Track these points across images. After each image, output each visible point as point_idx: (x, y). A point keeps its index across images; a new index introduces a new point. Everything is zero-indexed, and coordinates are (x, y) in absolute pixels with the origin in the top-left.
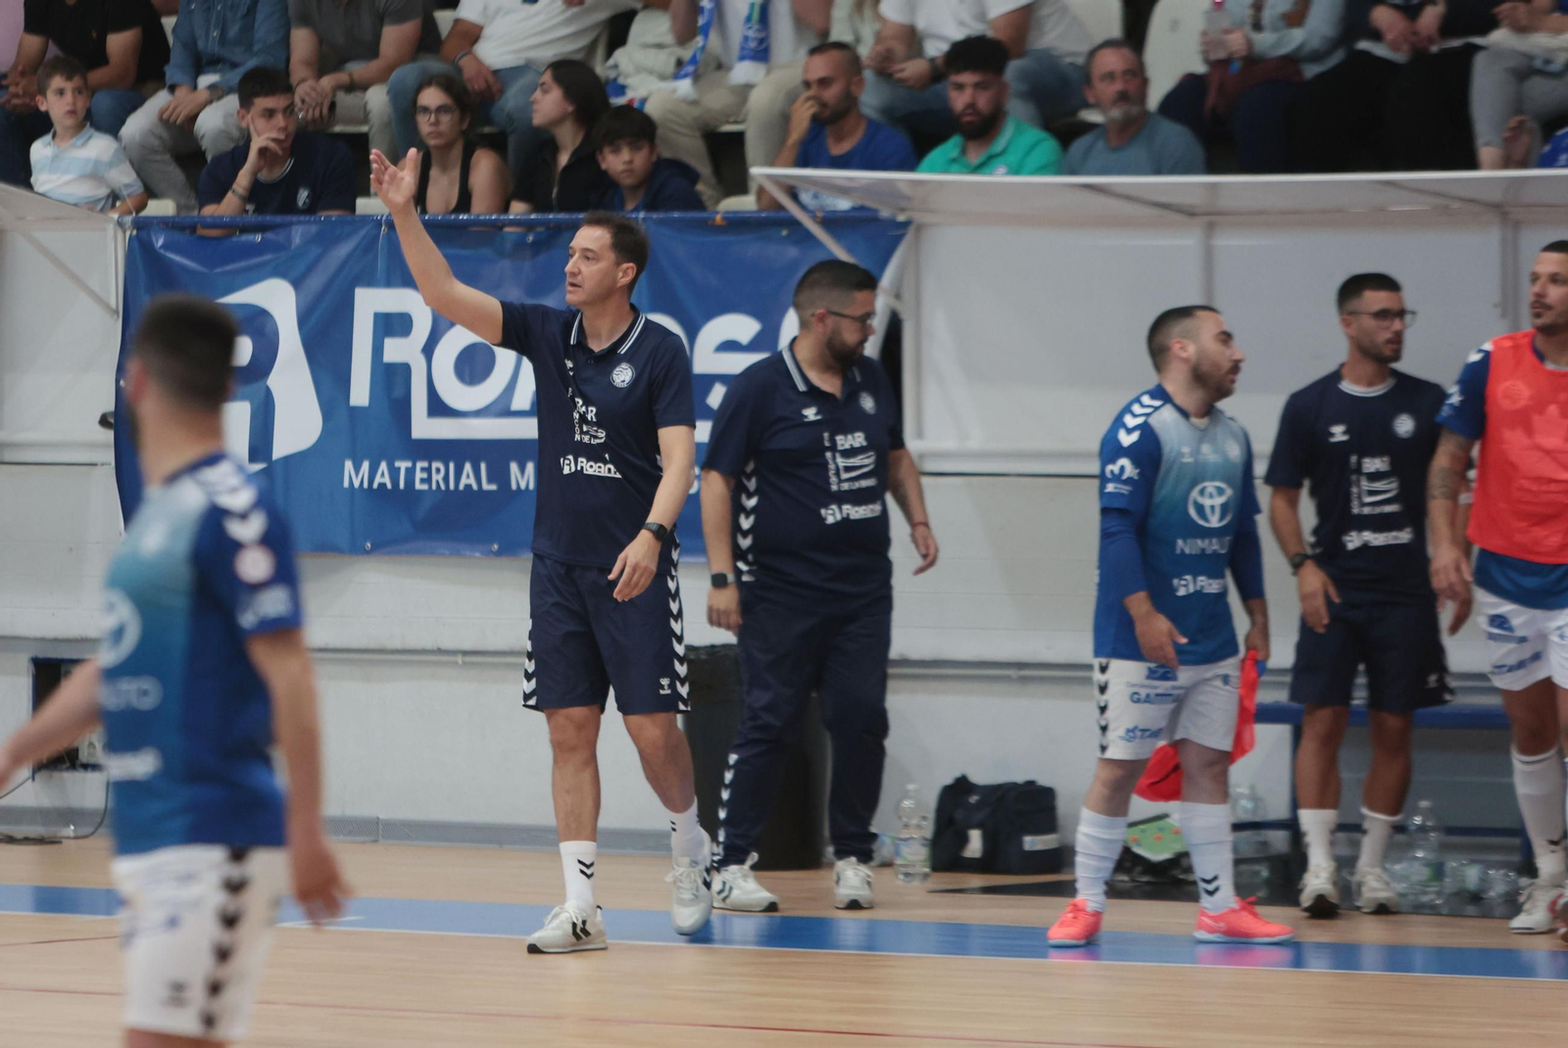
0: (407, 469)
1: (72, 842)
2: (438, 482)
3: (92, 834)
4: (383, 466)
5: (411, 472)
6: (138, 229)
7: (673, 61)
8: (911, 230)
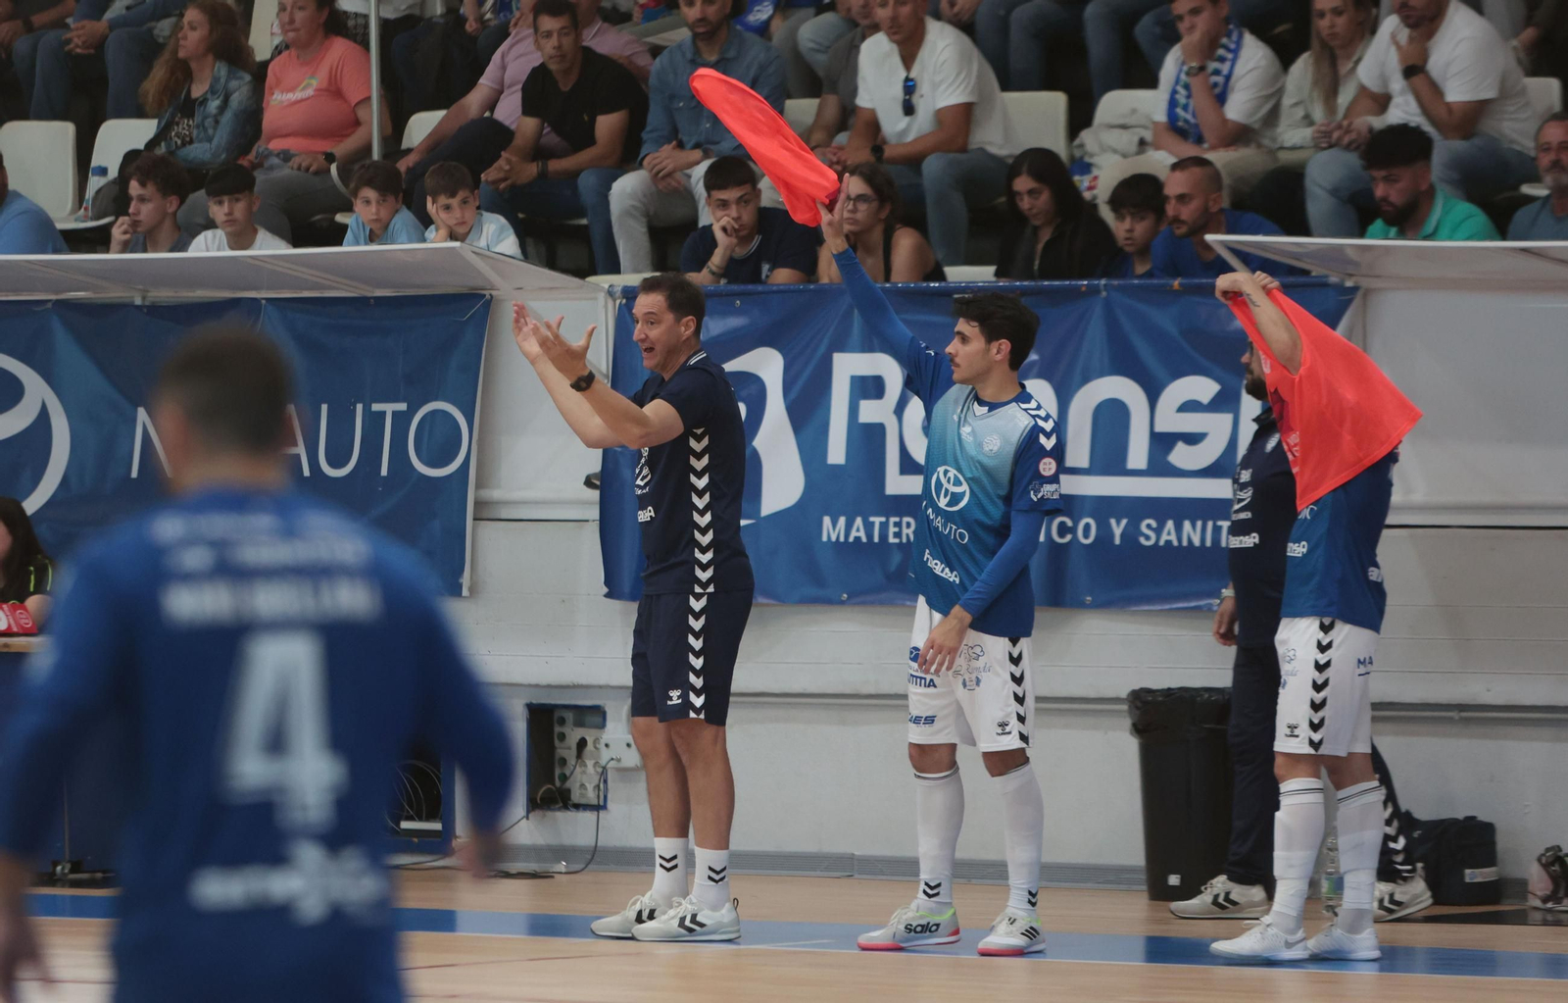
0: (881, 523)
1: (564, 878)
2: (908, 535)
3: (583, 870)
4: (859, 521)
5: (884, 526)
6: (627, 299)
7: (1136, 139)
8: (1360, 294)
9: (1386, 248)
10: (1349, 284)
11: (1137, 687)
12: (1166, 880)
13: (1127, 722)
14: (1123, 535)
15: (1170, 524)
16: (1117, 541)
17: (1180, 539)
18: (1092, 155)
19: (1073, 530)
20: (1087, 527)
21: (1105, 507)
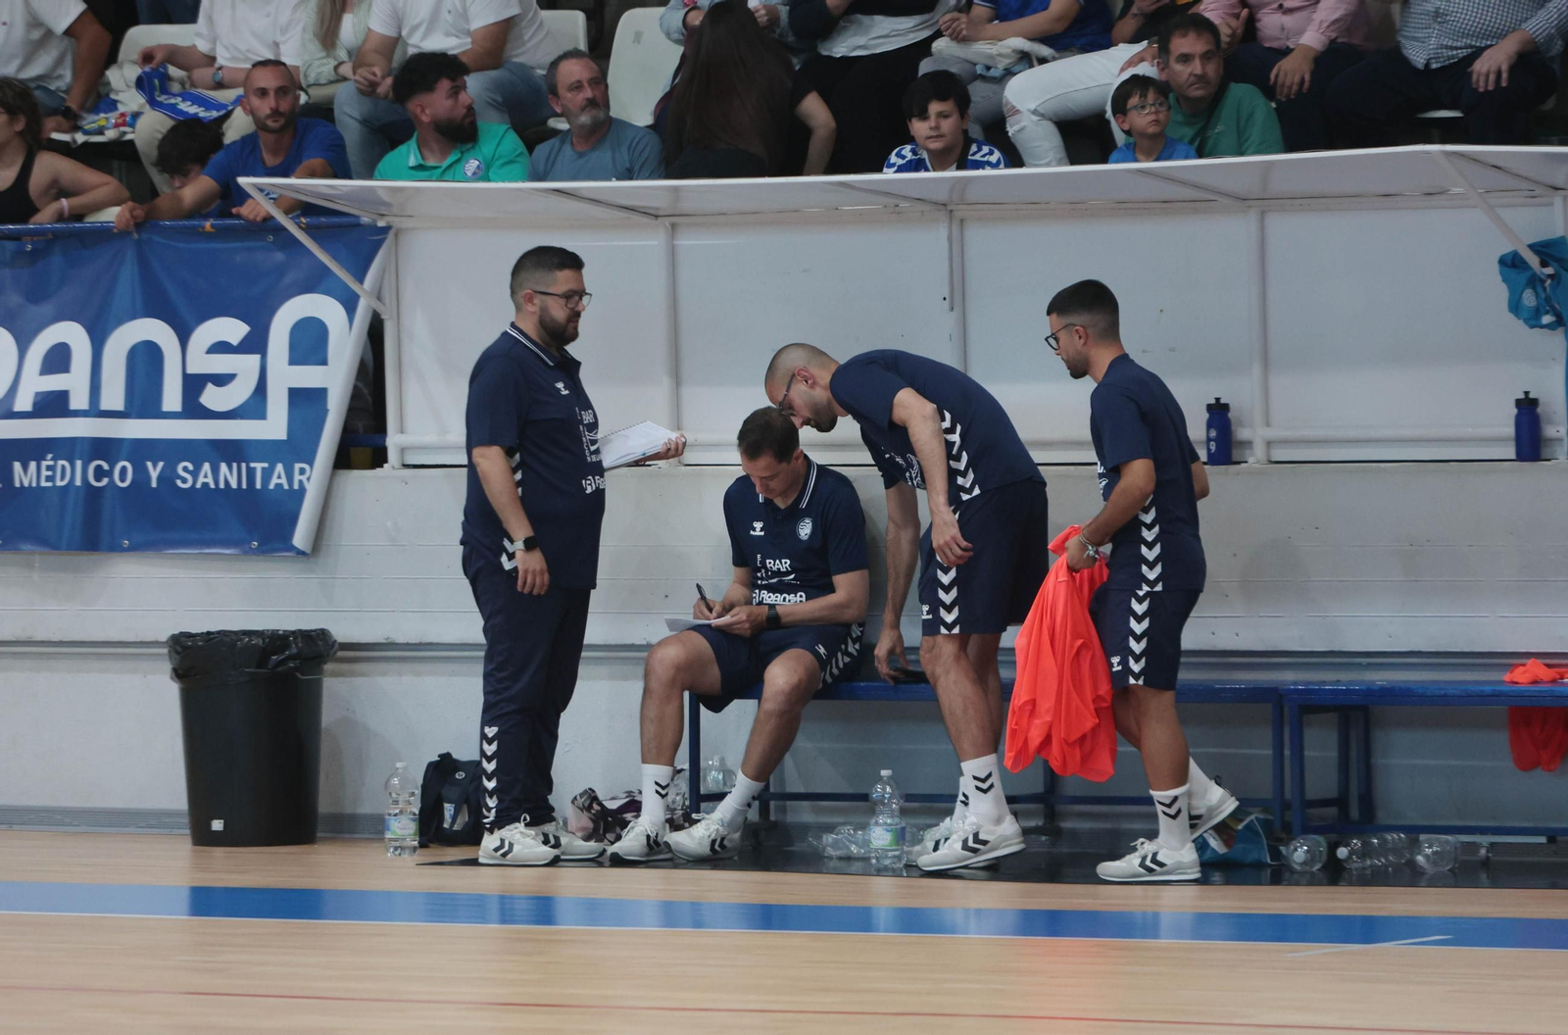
8: (391, 234)
9: (418, 189)
10: (381, 224)
11: (176, 632)
12: (210, 825)
13: (167, 667)
14: (159, 478)
15: (206, 467)
16: (154, 484)
17: (217, 483)
18: (117, 92)
19: (109, 474)
20: (124, 470)
21: (142, 451)
